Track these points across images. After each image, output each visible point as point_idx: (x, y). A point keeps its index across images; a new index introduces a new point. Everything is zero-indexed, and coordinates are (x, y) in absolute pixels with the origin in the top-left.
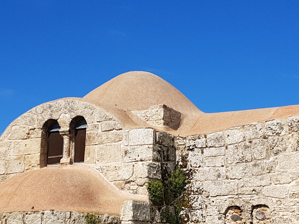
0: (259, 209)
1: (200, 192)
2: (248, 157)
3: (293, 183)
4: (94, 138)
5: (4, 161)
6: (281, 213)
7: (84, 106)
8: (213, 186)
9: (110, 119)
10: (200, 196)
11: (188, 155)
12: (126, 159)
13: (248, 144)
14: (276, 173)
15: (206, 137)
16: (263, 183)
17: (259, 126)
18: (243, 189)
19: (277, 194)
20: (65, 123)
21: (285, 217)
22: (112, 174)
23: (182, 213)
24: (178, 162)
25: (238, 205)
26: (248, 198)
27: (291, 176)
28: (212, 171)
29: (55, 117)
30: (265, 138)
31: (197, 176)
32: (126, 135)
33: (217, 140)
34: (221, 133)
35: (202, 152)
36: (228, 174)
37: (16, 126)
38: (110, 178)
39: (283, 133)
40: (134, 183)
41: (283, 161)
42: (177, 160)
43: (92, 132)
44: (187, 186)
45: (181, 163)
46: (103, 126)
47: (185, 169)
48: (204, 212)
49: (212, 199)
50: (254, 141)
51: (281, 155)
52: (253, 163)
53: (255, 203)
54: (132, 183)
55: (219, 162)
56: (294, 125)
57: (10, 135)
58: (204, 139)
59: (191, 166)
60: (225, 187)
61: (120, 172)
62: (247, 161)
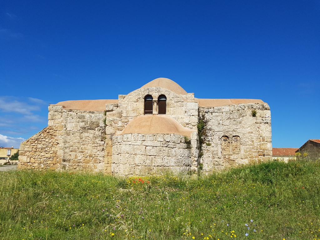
0: (235, 137)
1: (210, 129)
2: (232, 117)
3: (249, 128)
4: (170, 104)
5: (126, 111)
6: (244, 139)
7: (165, 91)
8: (216, 127)
9: (178, 97)
10: (210, 131)
11: (205, 115)
12: (186, 114)
13: (231, 112)
14: (243, 124)
15: (213, 108)
16: (237, 127)
17: (236, 106)
18: (229, 129)
19: (243, 132)
20: (155, 97)
21: (246, 141)
22: (180, 120)
23: (202, 137)
24: (201, 117)
25: (227, 135)
26: (231, 133)
27: (248, 125)
28: (216, 121)
29: (150, 94)
30: (238, 110)
31: (209, 123)
32: (185, 105)
33: (219, 110)
34: (220, 107)
35: (212, 114)
36: (223, 123)
37: (131, 96)
38: (179, 122)
39: (246, 109)
40: (190, 125)
41: (246, 120)
42: (200, 116)
43: (169, 102)
44: (205, 127)
45: (202, 118)
46: (175, 100)
47: (204, 120)
48: (212, 137)
49: (216, 133)
50: (234, 111)
51: (245, 117)
52: (233, 120)
53: (234, 135)
54: (190, 124)
55: (219, 118)
56: (250, 106)
57: (128, 100)
58: (213, 109)
59: (207, 119)
60: (222, 128)
61: (184, 120)
62: (231, 119)
